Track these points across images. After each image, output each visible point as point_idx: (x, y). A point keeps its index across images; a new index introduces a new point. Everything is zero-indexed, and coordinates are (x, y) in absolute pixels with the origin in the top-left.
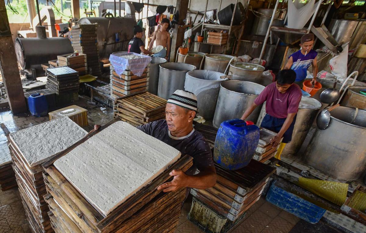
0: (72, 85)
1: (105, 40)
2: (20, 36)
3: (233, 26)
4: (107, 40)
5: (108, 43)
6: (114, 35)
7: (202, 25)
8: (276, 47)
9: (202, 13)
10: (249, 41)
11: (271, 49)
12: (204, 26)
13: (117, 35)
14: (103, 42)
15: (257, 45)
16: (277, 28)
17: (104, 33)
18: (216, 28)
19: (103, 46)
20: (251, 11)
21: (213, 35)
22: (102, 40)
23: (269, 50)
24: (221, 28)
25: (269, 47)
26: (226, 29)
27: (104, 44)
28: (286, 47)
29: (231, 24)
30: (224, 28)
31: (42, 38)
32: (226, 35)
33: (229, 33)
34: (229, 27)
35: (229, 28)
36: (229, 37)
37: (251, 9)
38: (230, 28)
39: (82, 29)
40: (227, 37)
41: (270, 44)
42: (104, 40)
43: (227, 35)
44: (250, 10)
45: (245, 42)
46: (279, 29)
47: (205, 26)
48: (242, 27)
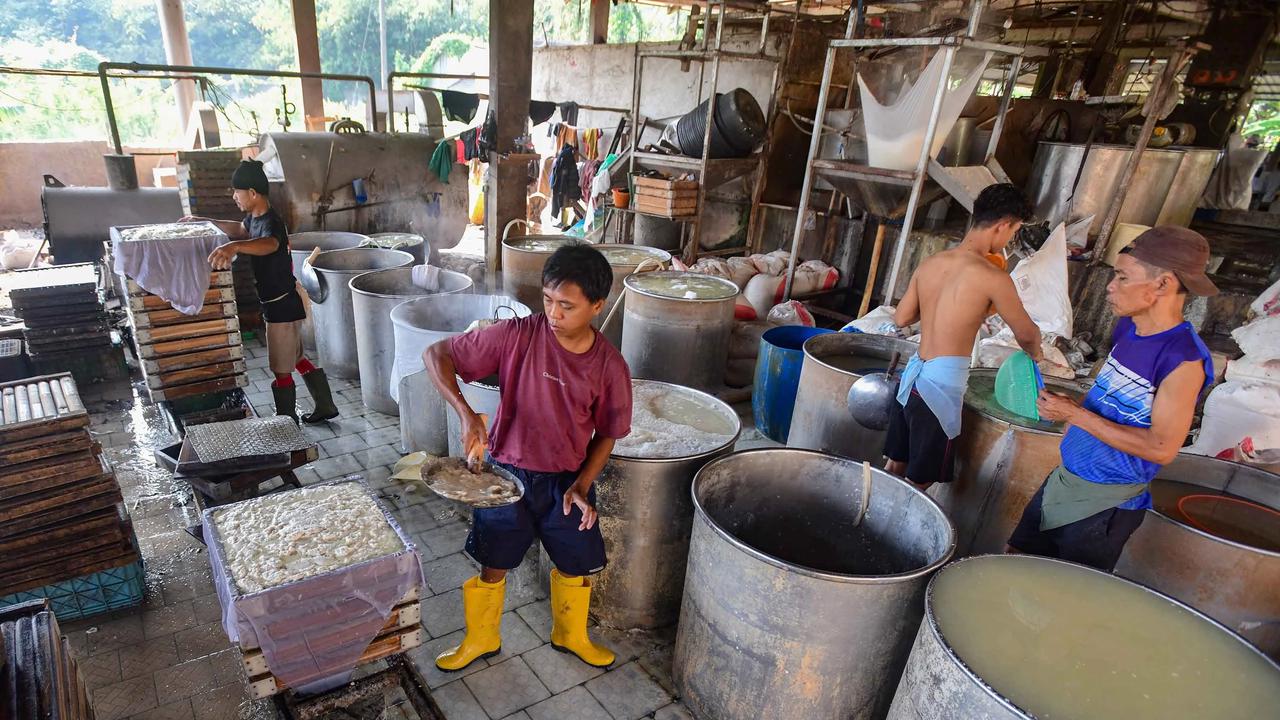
0: (76, 333)
1: (320, 199)
2: (51, 181)
3: (713, 161)
4: (326, 197)
5: (331, 207)
6: (350, 185)
7: (629, 159)
8: (861, 225)
9: (661, 122)
10: (789, 208)
11: (850, 233)
12: (635, 158)
13: (357, 184)
14: (315, 204)
15: (809, 219)
16: (830, 166)
17: (318, 179)
18: (668, 164)
19: (313, 214)
20: (788, 117)
21: (648, 187)
22: (311, 199)
23: (845, 237)
24: (680, 166)
25: (846, 228)
26: (693, 167)
27: (316, 211)
28: (877, 228)
29: (705, 154)
30: (688, 167)
31: (118, 189)
32: (692, 186)
33: (701, 182)
34: (699, 162)
35: (699, 165)
36: (703, 191)
37: (786, 109)
38: (703, 167)
39: (191, 167)
40: (694, 193)
41: (848, 218)
42: (316, 197)
43: (697, 188)
44: (785, 112)
45: (779, 209)
46: (835, 169)
47: (639, 161)
48: (758, 163)
